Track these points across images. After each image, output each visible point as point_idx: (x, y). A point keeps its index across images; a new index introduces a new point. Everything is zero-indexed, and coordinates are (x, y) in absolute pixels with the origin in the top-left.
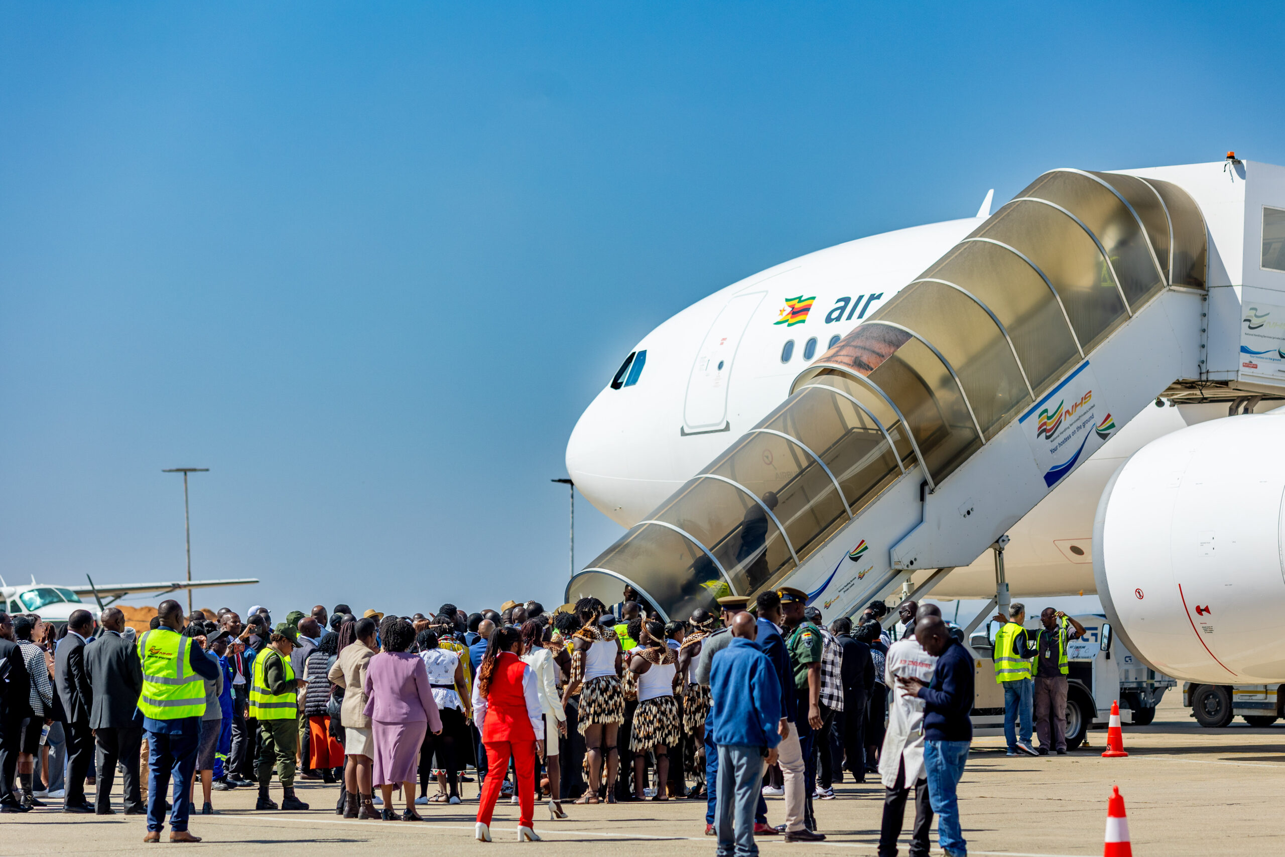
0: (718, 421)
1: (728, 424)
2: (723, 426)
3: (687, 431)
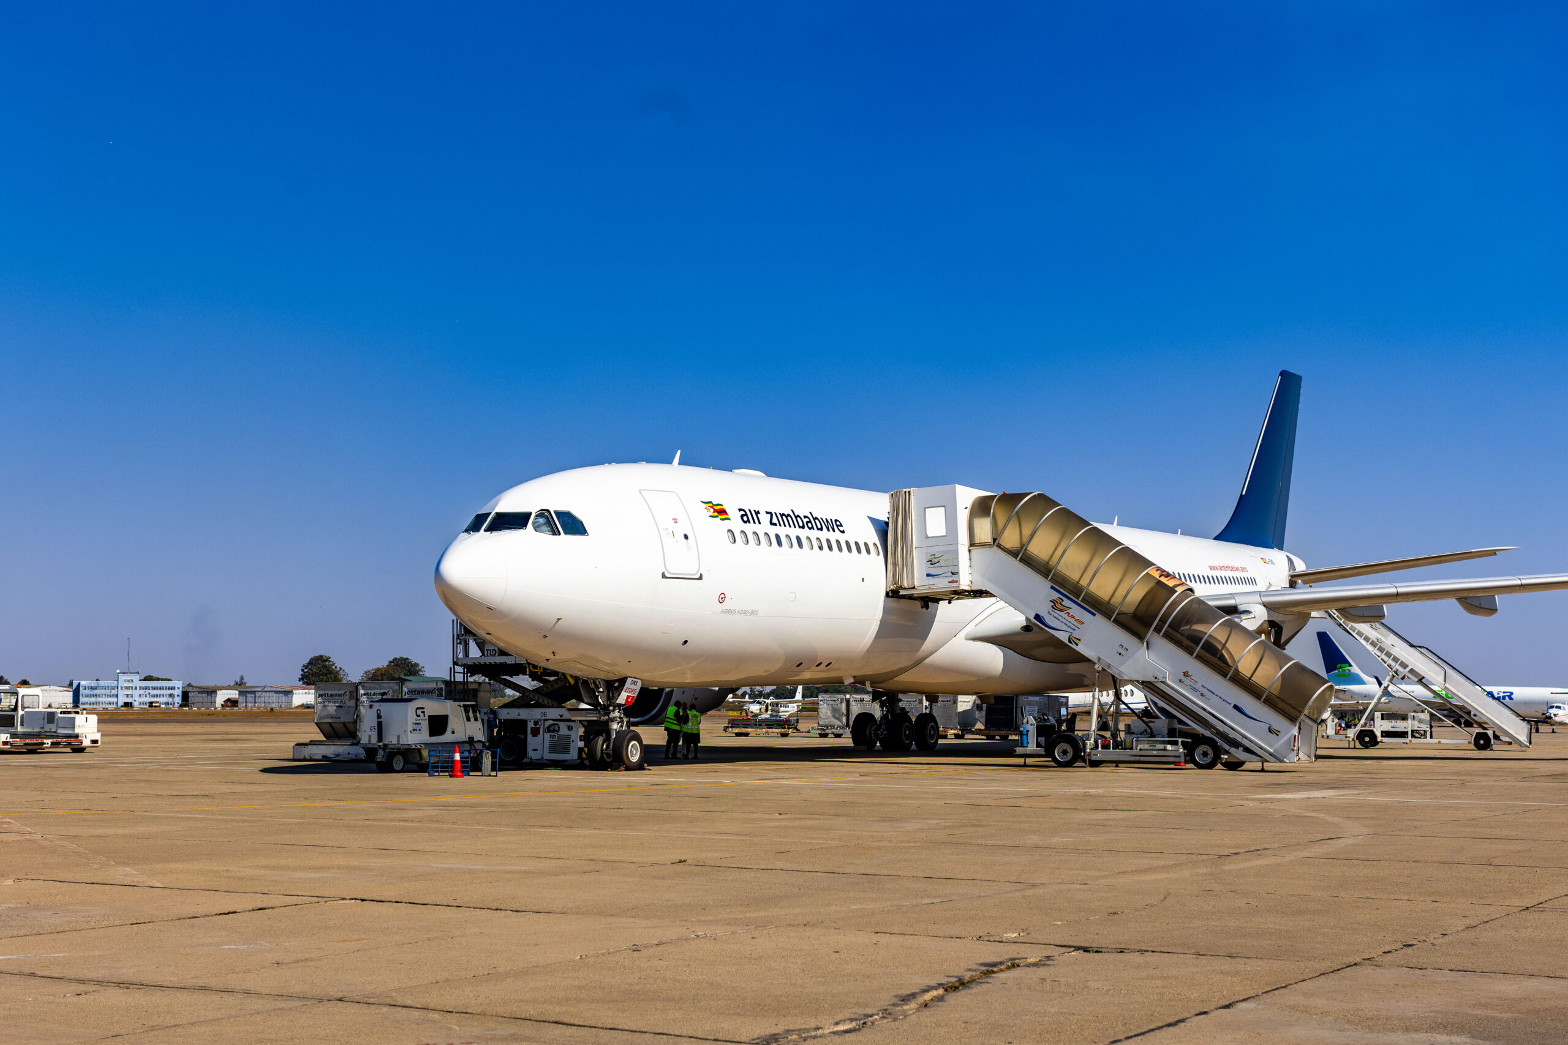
0: (694, 573)
1: (701, 575)
2: (698, 576)
3: (667, 575)
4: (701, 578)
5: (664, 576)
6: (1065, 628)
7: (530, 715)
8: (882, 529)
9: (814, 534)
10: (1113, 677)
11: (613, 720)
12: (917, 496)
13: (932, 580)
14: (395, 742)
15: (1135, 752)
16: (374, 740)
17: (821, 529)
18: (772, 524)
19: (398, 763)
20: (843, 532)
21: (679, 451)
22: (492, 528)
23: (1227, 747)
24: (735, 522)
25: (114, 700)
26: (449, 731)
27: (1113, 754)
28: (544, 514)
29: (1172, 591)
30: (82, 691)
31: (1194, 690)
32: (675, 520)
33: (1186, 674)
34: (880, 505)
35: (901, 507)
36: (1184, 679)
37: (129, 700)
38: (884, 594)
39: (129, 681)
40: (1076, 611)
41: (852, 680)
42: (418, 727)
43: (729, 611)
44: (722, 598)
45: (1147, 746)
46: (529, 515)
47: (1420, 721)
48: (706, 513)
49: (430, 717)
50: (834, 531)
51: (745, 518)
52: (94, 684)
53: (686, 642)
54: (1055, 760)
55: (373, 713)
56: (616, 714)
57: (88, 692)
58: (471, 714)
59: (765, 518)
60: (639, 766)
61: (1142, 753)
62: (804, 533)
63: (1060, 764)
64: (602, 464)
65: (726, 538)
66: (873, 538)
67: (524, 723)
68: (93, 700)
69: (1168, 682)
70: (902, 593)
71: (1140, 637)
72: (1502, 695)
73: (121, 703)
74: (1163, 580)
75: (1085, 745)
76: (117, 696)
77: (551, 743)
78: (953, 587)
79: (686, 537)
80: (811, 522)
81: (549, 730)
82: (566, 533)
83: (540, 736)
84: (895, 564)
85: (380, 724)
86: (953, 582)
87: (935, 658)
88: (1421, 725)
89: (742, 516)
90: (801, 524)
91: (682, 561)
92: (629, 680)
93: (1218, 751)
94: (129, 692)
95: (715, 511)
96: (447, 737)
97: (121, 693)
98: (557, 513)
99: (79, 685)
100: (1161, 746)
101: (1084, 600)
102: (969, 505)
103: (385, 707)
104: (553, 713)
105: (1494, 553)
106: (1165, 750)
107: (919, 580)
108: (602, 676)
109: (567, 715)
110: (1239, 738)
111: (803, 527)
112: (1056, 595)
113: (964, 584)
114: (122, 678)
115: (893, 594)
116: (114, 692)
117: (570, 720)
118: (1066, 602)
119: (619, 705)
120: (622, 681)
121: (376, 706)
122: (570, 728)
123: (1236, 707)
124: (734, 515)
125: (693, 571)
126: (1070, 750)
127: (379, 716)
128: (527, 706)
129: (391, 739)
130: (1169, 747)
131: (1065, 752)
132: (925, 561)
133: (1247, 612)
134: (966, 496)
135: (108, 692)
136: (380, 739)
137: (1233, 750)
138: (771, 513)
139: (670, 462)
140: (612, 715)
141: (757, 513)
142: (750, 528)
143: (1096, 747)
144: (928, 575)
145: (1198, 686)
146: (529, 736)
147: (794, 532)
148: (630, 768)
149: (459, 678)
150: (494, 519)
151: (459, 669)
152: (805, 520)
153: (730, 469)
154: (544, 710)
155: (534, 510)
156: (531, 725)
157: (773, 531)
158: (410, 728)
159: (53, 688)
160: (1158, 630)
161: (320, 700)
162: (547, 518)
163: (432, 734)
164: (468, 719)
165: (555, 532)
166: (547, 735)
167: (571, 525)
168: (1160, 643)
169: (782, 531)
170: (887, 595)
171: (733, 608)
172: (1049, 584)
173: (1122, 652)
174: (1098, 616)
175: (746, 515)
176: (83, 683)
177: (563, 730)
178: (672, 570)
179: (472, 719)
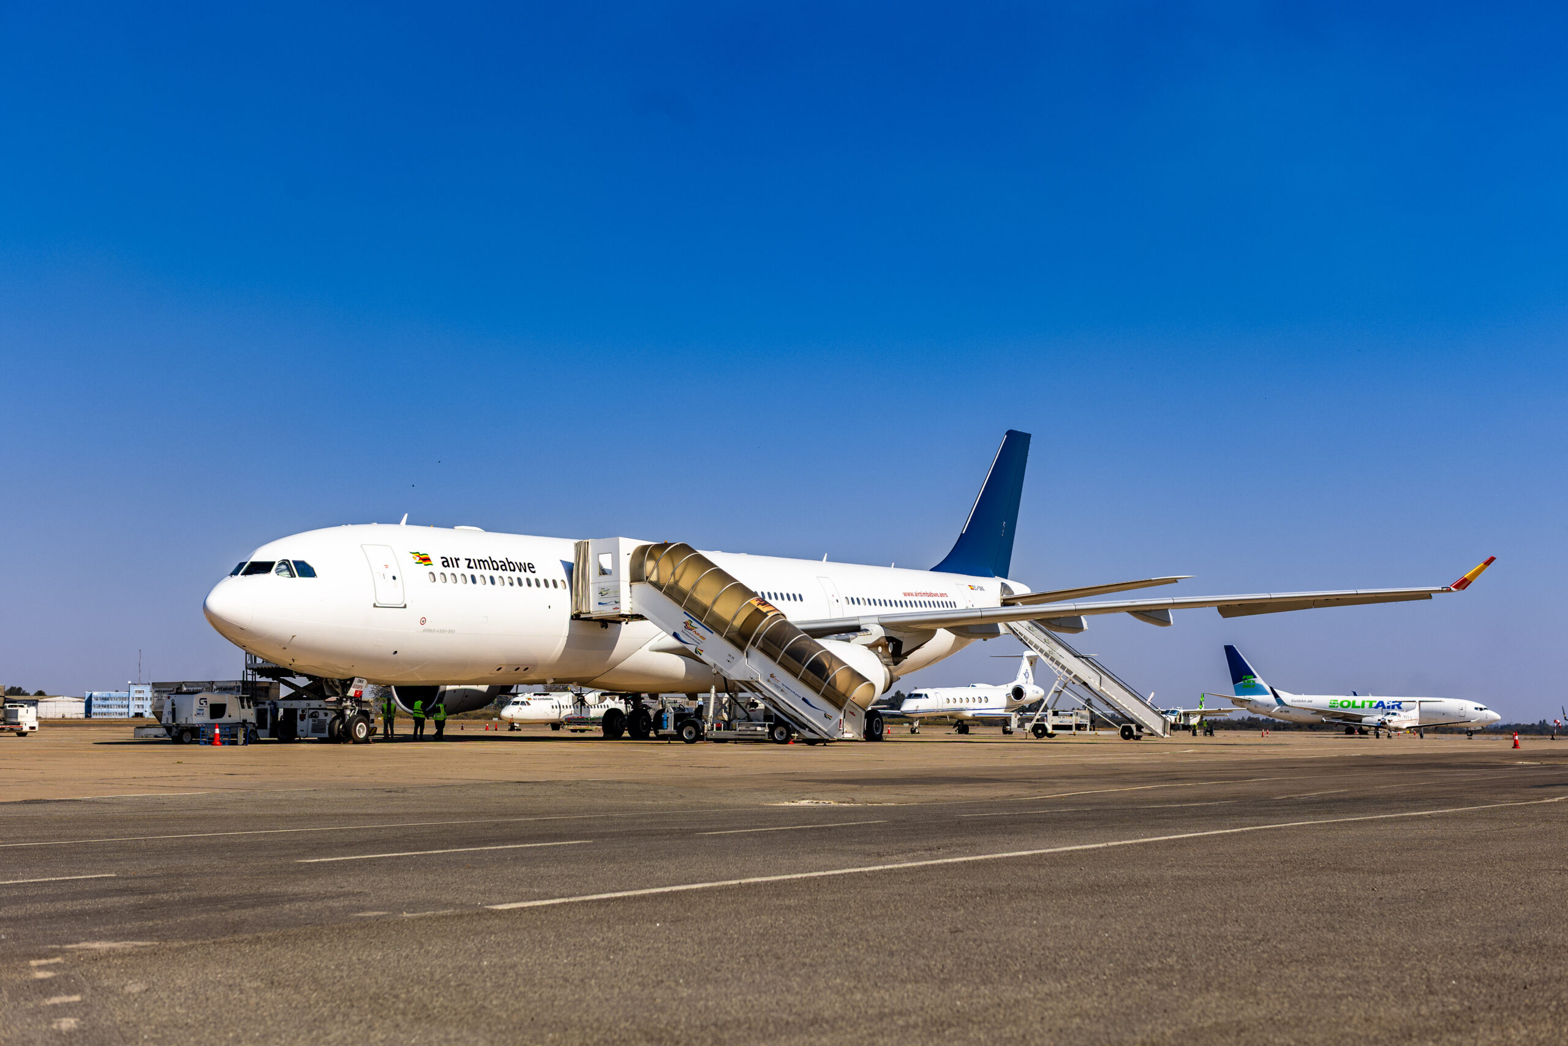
1: (405, 604)
2: (403, 605)
3: (378, 605)
4: (405, 607)
5: (375, 606)
6: (693, 642)
7: (299, 705)
8: (569, 568)
9: (506, 574)
10: (725, 678)
11: (346, 708)
12: (593, 545)
13: (602, 607)
14: (184, 722)
15: (737, 732)
16: (170, 721)
17: (514, 570)
18: (469, 567)
19: (187, 737)
20: (534, 572)
21: (406, 515)
22: (246, 573)
23: (798, 728)
24: (437, 566)
25: (126, 710)
26: (226, 715)
27: (724, 734)
28: (285, 562)
29: (765, 615)
30: (94, 702)
31: (777, 687)
32: (387, 566)
33: (772, 676)
34: (565, 549)
35: (581, 551)
36: (771, 679)
37: (140, 711)
38: (569, 617)
39: (140, 692)
40: (701, 630)
41: (552, 681)
42: (201, 712)
43: (430, 631)
44: (423, 621)
45: (744, 728)
46: (273, 563)
47: (1082, 717)
48: (412, 560)
49: (211, 705)
50: (525, 571)
51: (446, 564)
52: (105, 694)
53: (396, 652)
54: (684, 739)
55: (169, 702)
56: (349, 703)
57: (100, 702)
58: (245, 704)
59: (463, 564)
60: (366, 741)
61: (741, 733)
62: (496, 574)
63: (688, 742)
64: (340, 525)
65: (427, 578)
66: (561, 575)
67: (295, 710)
68: (105, 710)
69: (760, 680)
70: (582, 616)
71: (741, 648)
72: (1391, 704)
73: (132, 714)
74: (760, 607)
75: (703, 727)
76: (128, 707)
77: (313, 725)
78: (616, 613)
79: (394, 578)
80: (506, 565)
81: (311, 716)
82: (300, 576)
83: (306, 720)
84: (577, 595)
85: (174, 710)
86: (616, 608)
87: (626, 664)
88: (1083, 720)
89: (443, 563)
90: (496, 567)
91: (390, 594)
92: (356, 680)
93: (790, 731)
94: (140, 703)
95: (420, 559)
96: (225, 719)
97: (132, 703)
98: (295, 562)
99: (91, 696)
100: (753, 728)
101: (705, 621)
102: (631, 553)
103: (178, 699)
104: (315, 704)
105: (1175, 581)
106: (756, 730)
107: (593, 608)
108: (337, 676)
109: (324, 705)
110: (805, 722)
111: (497, 569)
112: (687, 619)
113: (625, 609)
114: (133, 689)
115: (576, 617)
116: (125, 703)
117: (326, 709)
118: (694, 624)
119: (351, 698)
120: (352, 680)
121: (172, 697)
122: (326, 715)
123: (804, 699)
124: (437, 562)
125: (399, 602)
126: (694, 731)
127: (173, 704)
128: (300, 698)
129: (181, 720)
130: (759, 729)
131: (690, 733)
132: (597, 593)
133: (866, 630)
134: (628, 546)
135: (119, 703)
136: (174, 720)
137: (801, 731)
138: (470, 560)
139: (398, 522)
140: (344, 704)
141: (457, 560)
142: (448, 571)
143: (712, 729)
144: (600, 604)
145: (780, 684)
146: (299, 720)
147: (487, 573)
148: (357, 741)
149: (250, 678)
150: (249, 567)
151: (249, 672)
152: (500, 564)
153: (451, 526)
154: (308, 702)
155: (277, 559)
156: (299, 712)
157: (469, 573)
158: (195, 712)
159: (66, 698)
160: (754, 643)
161: (156, 694)
162: (287, 565)
163: (212, 718)
164: (243, 707)
165: (293, 575)
166: (311, 720)
167: (304, 570)
168: (755, 653)
169: (477, 573)
170: (572, 618)
171: (432, 628)
172: (683, 610)
173: (730, 660)
174: (715, 634)
175: (447, 561)
176: (95, 694)
177: (322, 716)
178: (382, 601)
179: (246, 707)
